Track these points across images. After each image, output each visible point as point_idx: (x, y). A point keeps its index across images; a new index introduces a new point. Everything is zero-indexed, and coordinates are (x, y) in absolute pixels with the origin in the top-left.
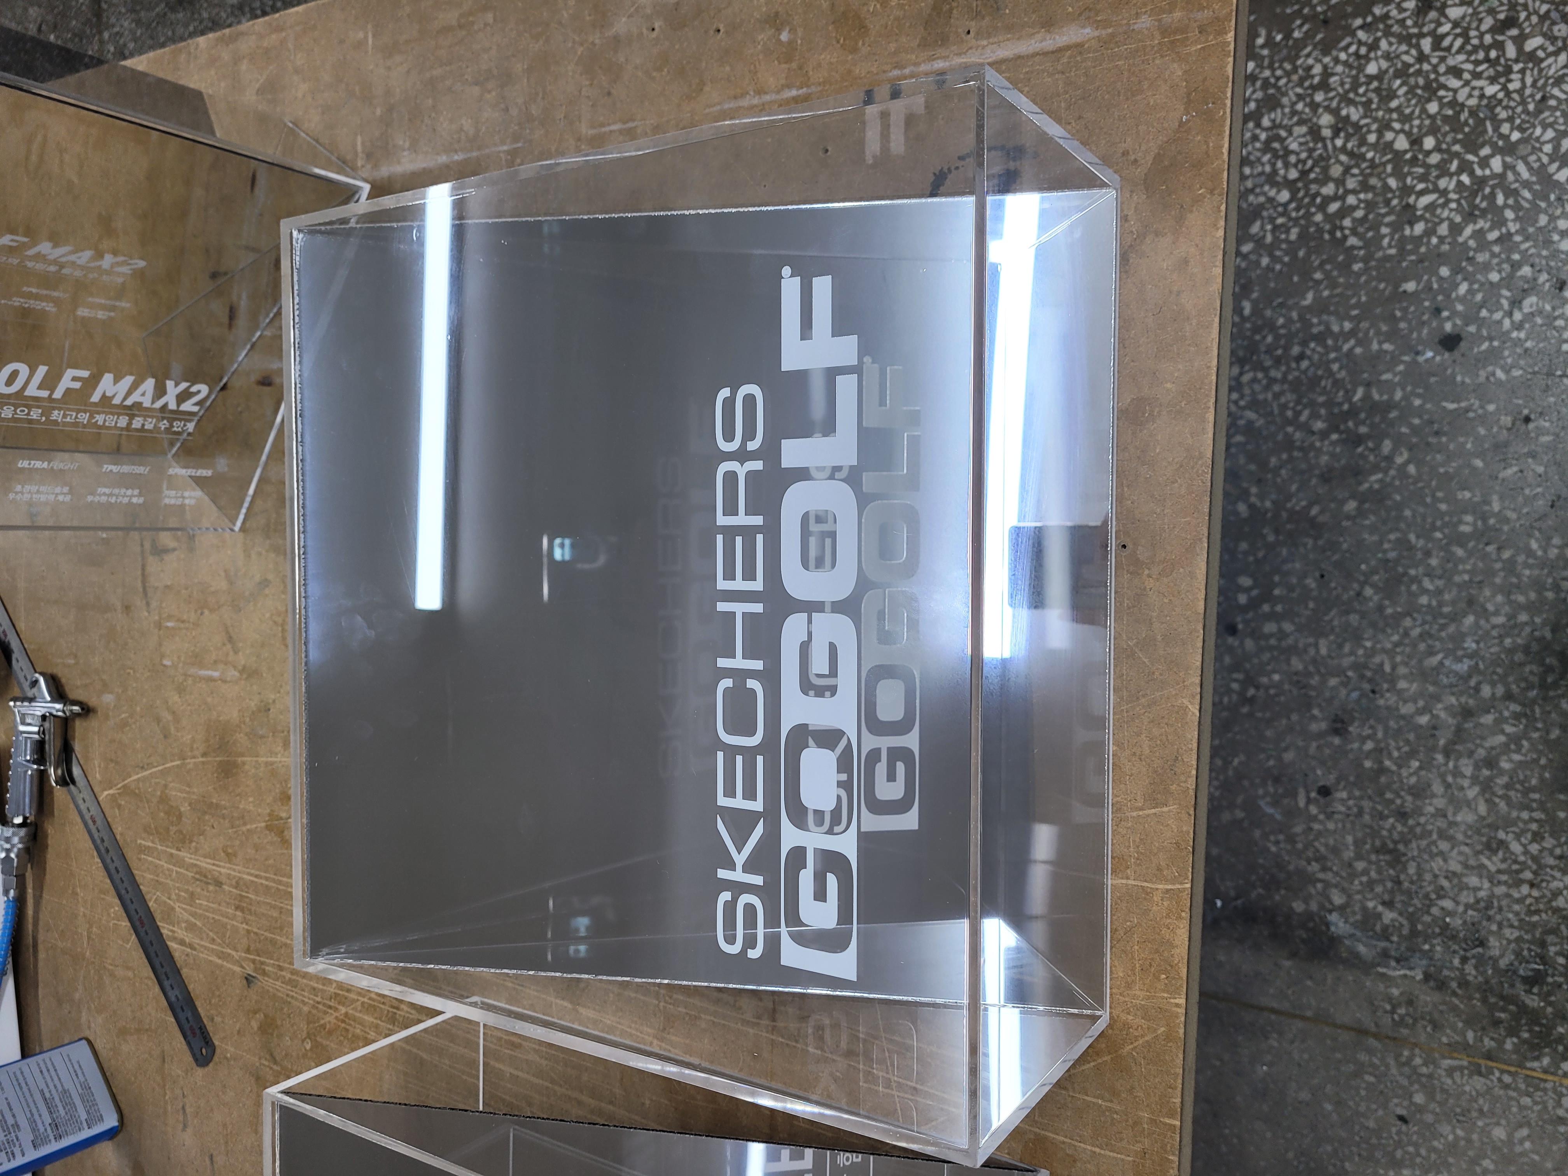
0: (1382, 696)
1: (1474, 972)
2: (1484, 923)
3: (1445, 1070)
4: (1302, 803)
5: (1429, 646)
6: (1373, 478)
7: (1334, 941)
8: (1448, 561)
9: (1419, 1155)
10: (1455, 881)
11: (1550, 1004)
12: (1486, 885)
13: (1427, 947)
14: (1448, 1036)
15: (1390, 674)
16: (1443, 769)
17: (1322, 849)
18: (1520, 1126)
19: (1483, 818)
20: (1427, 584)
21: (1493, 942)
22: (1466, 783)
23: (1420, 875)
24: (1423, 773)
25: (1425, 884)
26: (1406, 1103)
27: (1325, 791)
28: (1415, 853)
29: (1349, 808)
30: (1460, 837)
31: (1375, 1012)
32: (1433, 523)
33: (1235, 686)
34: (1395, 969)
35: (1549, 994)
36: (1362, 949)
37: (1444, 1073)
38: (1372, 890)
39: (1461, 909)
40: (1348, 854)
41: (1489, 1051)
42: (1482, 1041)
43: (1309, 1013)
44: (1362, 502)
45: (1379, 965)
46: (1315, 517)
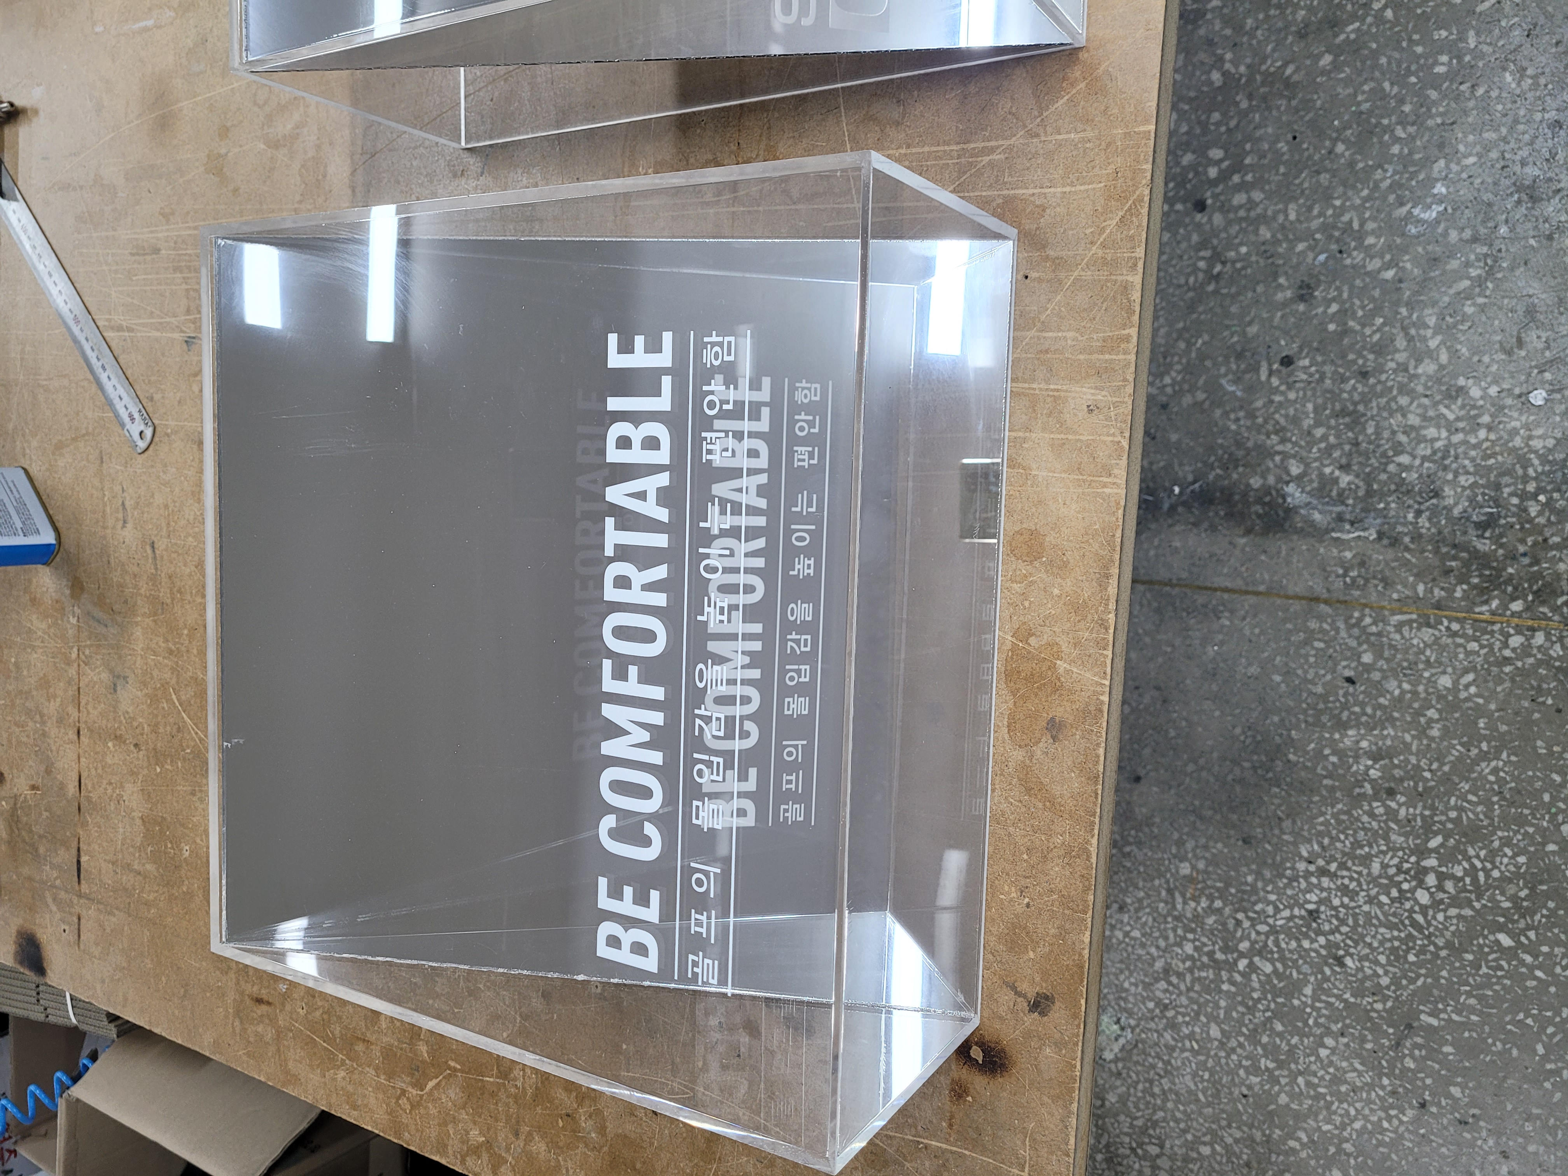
0: (1349, 255)
1: (1427, 525)
2: (1440, 474)
3: (1395, 626)
4: (1263, 378)
5: (1398, 196)
6: (1351, 28)
7: (1290, 511)
8: (1422, 106)
9: (1365, 714)
10: (1413, 435)
11: (1501, 546)
12: (1444, 434)
13: (1382, 505)
14: (1398, 592)
15: (1359, 231)
16: (1406, 322)
17: (1282, 421)
18: (1466, 671)
19: (1442, 367)
20: (1400, 132)
21: (1448, 491)
22: (1429, 333)
23: (1378, 433)
24: (1387, 329)
25: (1383, 442)
26: (1353, 665)
27: (1287, 361)
28: (1375, 412)
29: (1311, 375)
30: (1420, 389)
31: (1327, 578)
32: (1409, 67)
33: (1202, 264)
34: (1349, 532)
35: (1501, 535)
36: (1317, 516)
37: (1393, 630)
38: (1330, 455)
39: (1417, 462)
40: (1307, 423)
41: (1438, 601)
42: (1432, 592)
43: (1262, 588)
44: (1336, 56)
45: (1333, 530)
46: (1290, 76)
